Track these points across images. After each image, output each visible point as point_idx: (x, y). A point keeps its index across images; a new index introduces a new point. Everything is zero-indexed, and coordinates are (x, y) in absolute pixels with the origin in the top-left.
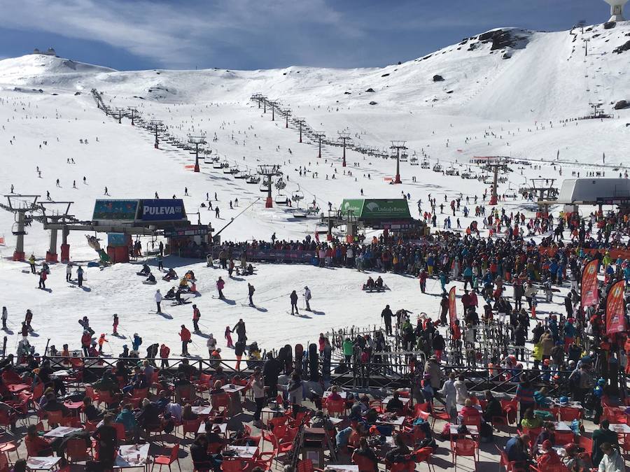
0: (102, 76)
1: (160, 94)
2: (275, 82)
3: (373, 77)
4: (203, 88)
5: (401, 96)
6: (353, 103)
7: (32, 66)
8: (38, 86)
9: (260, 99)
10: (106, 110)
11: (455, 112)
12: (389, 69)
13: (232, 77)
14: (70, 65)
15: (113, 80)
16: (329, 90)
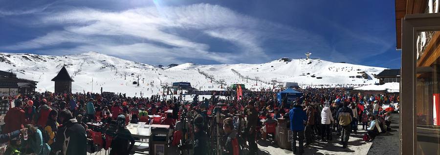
0: (201, 66)
1: (212, 69)
2: (237, 67)
3: (258, 66)
4: (222, 68)
5: (264, 70)
6: (253, 71)
7: (188, 65)
8: (188, 69)
9: (233, 70)
10: (200, 73)
11: (275, 73)
12: (262, 64)
13: (228, 66)
14: (195, 64)
15: (202, 67)
16: (249, 68)
